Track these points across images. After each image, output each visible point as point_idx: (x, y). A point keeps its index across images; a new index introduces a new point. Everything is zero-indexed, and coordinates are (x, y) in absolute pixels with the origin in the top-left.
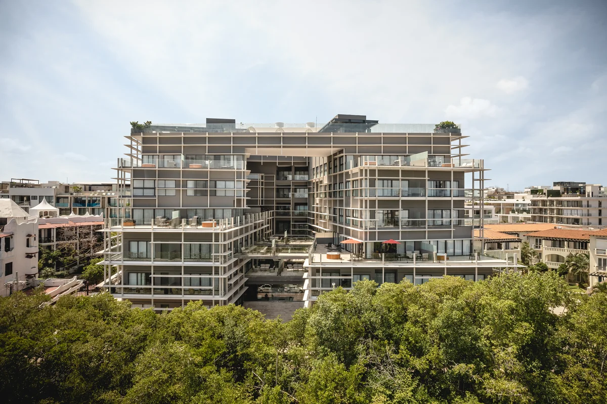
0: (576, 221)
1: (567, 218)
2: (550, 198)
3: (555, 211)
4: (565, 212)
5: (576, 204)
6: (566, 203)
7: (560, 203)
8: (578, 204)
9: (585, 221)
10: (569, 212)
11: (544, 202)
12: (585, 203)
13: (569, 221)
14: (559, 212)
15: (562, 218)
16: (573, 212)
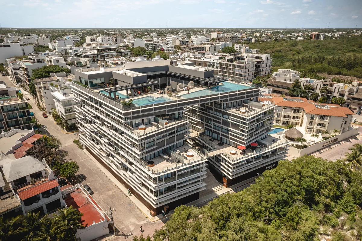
0: (241, 75)
1: (237, 73)
2: (229, 63)
3: (231, 70)
4: (236, 70)
5: (241, 67)
6: (236, 66)
7: (234, 66)
8: (242, 67)
9: (244, 75)
10: (238, 70)
11: (226, 65)
12: (244, 67)
13: (237, 75)
14: (233, 70)
15: (234, 73)
16: (239, 71)
